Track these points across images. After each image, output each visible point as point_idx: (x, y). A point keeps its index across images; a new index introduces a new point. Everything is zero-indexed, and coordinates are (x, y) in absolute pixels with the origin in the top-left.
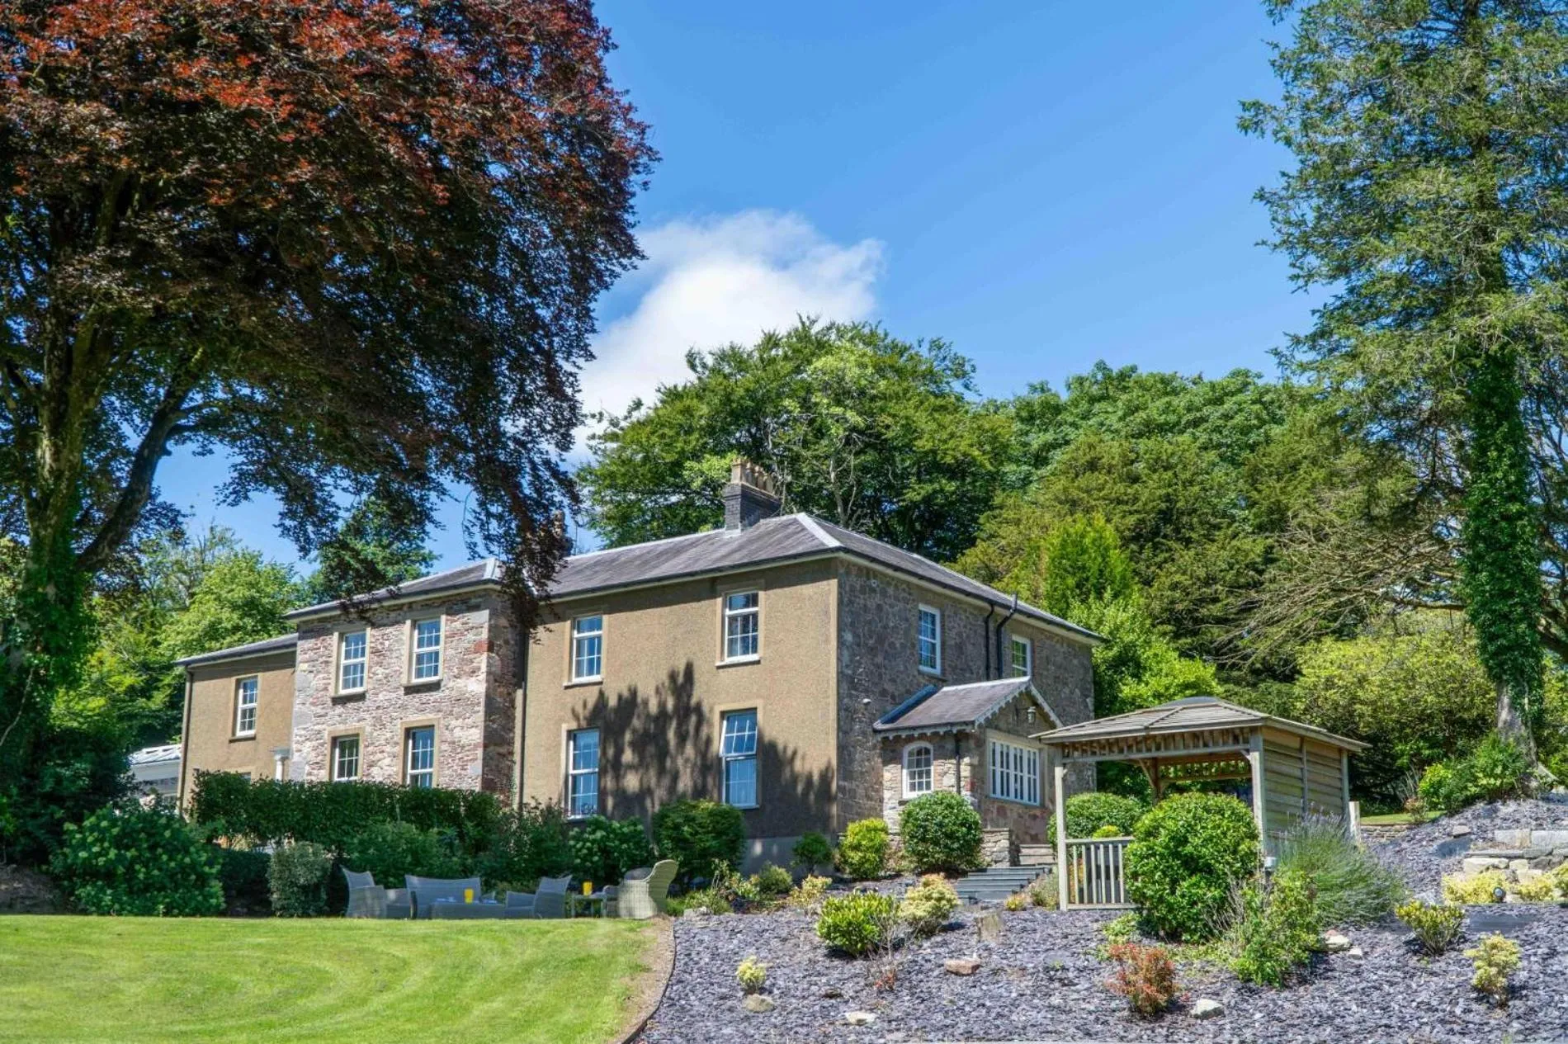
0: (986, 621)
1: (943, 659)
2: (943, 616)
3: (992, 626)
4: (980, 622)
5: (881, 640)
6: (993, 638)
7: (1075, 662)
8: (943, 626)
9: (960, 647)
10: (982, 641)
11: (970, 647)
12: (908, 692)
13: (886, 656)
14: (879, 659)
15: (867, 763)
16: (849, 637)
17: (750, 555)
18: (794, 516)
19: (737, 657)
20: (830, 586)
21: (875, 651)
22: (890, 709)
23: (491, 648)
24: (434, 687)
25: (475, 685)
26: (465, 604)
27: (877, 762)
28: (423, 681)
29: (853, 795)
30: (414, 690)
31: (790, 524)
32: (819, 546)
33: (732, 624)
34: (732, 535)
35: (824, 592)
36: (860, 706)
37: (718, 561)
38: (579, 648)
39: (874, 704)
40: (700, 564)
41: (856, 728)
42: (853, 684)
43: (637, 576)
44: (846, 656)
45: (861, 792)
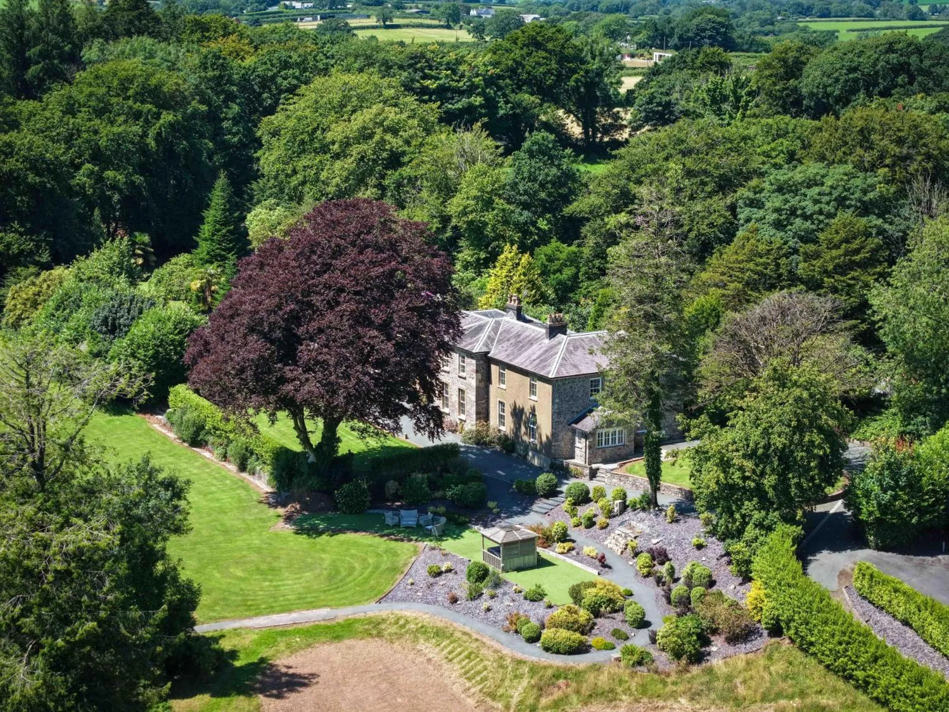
2: (602, 379)
8: (602, 382)
13: (575, 401)
14: (571, 402)
15: (566, 435)
16: (557, 401)
17: (538, 365)
18: (565, 337)
19: (533, 397)
20: (550, 387)
21: (569, 401)
22: (576, 416)
23: (477, 372)
24: (465, 378)
25: (473, 383)
26: (470, 355)
27: (570, 434)
28: (462, 374)
29: (559, 446)
30: (460, 377)
31: (560, 343)
32: (549, 373)
33: (532, 386)
34: (547, 341)
35: (549, 388)
36: (562, 419)
37: (531, 363)
38: (501, 375)
39: (568, 417)
40: (528, 362)
41: (560, 426)
42: (559, 413)
43: (514, 358)
44: (556, 406)
45: (562, 444)
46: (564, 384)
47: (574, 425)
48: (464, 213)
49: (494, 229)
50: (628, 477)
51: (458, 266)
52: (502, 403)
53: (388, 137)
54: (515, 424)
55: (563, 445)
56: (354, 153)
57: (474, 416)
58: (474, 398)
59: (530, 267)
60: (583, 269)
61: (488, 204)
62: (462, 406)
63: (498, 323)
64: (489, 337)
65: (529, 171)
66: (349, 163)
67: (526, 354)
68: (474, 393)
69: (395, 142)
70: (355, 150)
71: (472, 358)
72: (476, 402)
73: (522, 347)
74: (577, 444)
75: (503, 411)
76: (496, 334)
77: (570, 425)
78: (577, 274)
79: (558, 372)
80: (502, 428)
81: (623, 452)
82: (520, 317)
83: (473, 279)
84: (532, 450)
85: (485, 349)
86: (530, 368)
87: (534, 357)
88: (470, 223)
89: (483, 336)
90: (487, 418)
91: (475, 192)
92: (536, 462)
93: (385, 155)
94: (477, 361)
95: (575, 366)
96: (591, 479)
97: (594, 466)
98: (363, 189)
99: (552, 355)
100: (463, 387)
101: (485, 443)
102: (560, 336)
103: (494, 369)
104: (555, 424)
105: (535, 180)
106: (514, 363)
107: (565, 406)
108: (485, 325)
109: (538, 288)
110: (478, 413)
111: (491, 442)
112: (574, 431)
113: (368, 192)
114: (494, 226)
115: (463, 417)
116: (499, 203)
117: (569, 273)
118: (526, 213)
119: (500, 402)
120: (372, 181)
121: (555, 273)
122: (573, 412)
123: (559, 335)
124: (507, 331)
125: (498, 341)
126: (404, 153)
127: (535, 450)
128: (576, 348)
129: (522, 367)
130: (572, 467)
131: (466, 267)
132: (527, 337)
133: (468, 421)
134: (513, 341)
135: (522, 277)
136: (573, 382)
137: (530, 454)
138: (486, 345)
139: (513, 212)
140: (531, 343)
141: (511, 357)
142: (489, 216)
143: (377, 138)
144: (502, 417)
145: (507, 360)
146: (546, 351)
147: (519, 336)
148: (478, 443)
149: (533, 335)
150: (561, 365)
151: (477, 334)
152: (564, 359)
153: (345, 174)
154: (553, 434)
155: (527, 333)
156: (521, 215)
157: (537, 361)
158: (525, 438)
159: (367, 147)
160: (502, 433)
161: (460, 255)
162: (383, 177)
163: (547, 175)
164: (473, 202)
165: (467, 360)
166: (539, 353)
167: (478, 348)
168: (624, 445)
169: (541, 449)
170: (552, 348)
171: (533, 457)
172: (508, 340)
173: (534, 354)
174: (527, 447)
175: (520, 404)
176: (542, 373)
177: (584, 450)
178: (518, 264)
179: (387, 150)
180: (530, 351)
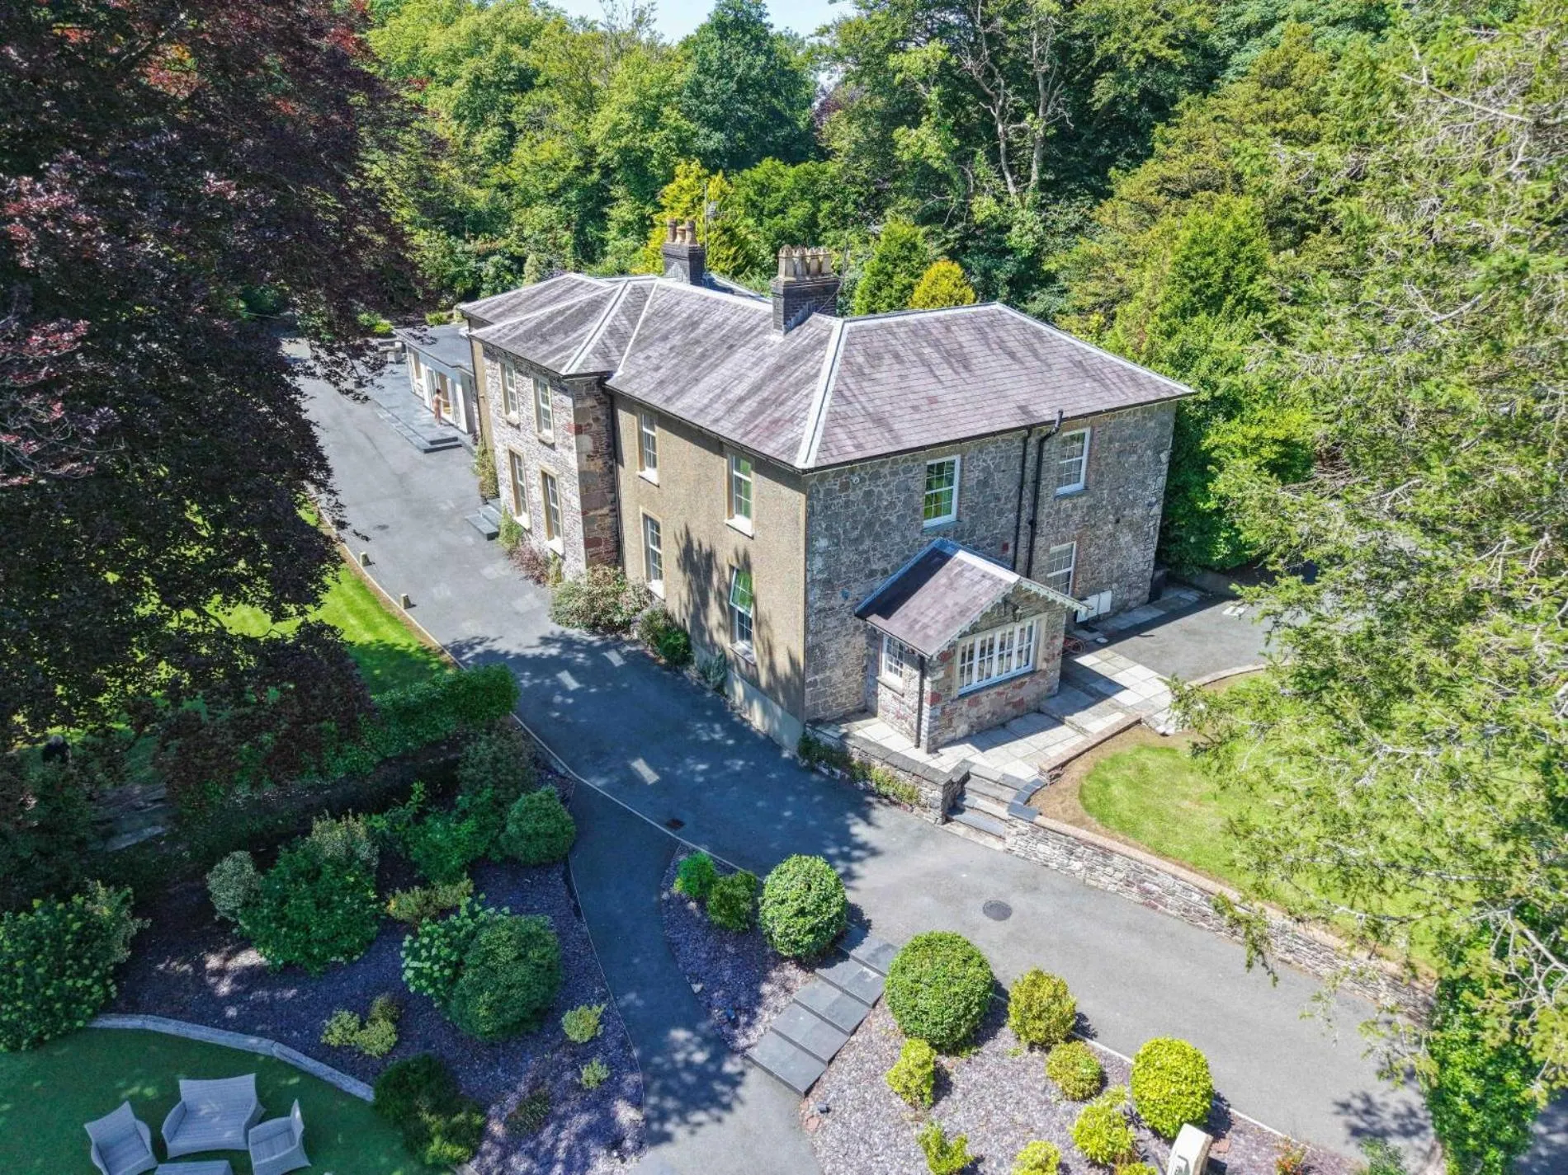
0: (1025, 440)
1: (960, 503)
2: (962, 460)
3: (1033, 440)
4: (1018, 443)
5: (869, 525)
6: (1032, 451)
7: (1152, 424)
8: (962, 470)
9: (984, 483)
10: (1017, 463)
11: (997, 476)
12: (908, 557)
13: (877, 537)
14: (867, 544)
15: (849, 647)
16: (822, 543)
17: (754, 415)
18: (836, 323)
19: (740, 522)
20: (801, 498)
21: (858, 540)
22: (880, 585)
23: (579, 430)
24: (552, 446)
25: (572, 460)
26: (559, 383)
27: (861, 641)
28: (548, 434)
29: (826, 682)
30: (543, 442)
31: (822, 342)
32: (794, 447)
33: (737, 487)
34: (777, 337)
35: (796, 500)
36: (837, 601)
37: (731, 410)
38: (645, 442)
39: (856, 590)
40: (719, 408)
41: (832, 622)
42: (828, 583)
43: (681, 392)
44: (819, 563)
45: (837, 674)
46: (845, 487)
47: (876, 620)
48: (615, 132)
49: (664, 161)
50: (1107, 853)
51: (612, 233)
52: (651, 523)
53: (514, 48)
54: (690, 590)
55: (841, 679)
56: (464, 74)
57: (582, 549)
58: (576, 503)
59: (725, 202)
60: (826, 206)
61: (653, 119)
62: (552, 514)
63: (641, 294)
64: (613, 332)
65: (720, 58)
66: (460, 89)
67: (712, 380)
68: (576, 489)
69: (524, 57)
70: (466, 69)
71: (564, 390)
72: (584, 513)
73: (703, 356)
74: (886, 676)
75: (658, 542)
76: (633, 323)
77: (862, 615)
78: (814, 215)
79: (824, 448)
80: (657, 587)
81: (1029, 692)
82: (698, 276)
83: (635, 250)
84: (743, 677)
85: (597, 365)
86: (725, 429)
87: (740, 390)
88: (625, 152)
89: (596, 331)
90: (616, 556)
91: (631, 98)
92: (757, 719)
93: (511, 76)
94: (577, 398)
95: (879, 421)
96: (947, 820)
97: (949, 760)
98: (482, 129)
99: (799, 385)
100: (552, 470)
101: (611, 627)
102: (820, 321)
103: (626, 420)
104: (815, 618)
105: (731, 77)
106: (676, 408)
107: (848, 556)
108: (607, 297)
109: (743, 243)
110: (589, 543)
111: (626, 626)
112: (875, 637)
113: (490, 134)
114: (663, 156)
115: (557, 544)
116: (671, 115)
117: (800, 212)
118: (718, 136)
119: (646, 517)
120: (494, 117)
121: (772, 215)
122: (872, 573)
123: (815, 315)
124: (665, 314)
125: (638, 342)
126: (536, 73)
127: (752, 681)
128: (874, 358)
129: (703, 422)
130: (879, 769)
131: (624, 231)
132: (719, 326)
133: (570, 560)
134: (676, 340)
135: (711, 222)
136: (876, 476)
137: (739, 689)
138: (603, 352)
139: (695, 134)
140: (729, 343)
141: (670, 390)
142: (654, 139)
143: (497, 50)
144: (653, 558)
145: (656, 400)
146: (779, 369)
147: (695, 325)
148: (593, 627)
149: (734, 320)
150: (835, 419)
151: (582, 323)
152: (839, 394)
153: (451, 105)
154: (809, 651)
155: (717, 317)
156: (708, 137)
157: (751, 404)
158: (722, 638)
159: (485, 64)
160: (655, 605)
161: (614, 213)
162: (509, 109)
163: (750, 67)
164: (627, 116)
165: (555, 397)
166: (755, 376)
167: (577, 360)
168: (1033, 672)
169: (770, 688)
170: (795, 358)
171: (748, 698)
172: (665, 338)
173: (740, 378)
174: (725, 664)
175: (702, 537)
176: (769, 449)
177: (913, 701)
178: (701, 198)
179: (512, 68)
180: (725, 371)
